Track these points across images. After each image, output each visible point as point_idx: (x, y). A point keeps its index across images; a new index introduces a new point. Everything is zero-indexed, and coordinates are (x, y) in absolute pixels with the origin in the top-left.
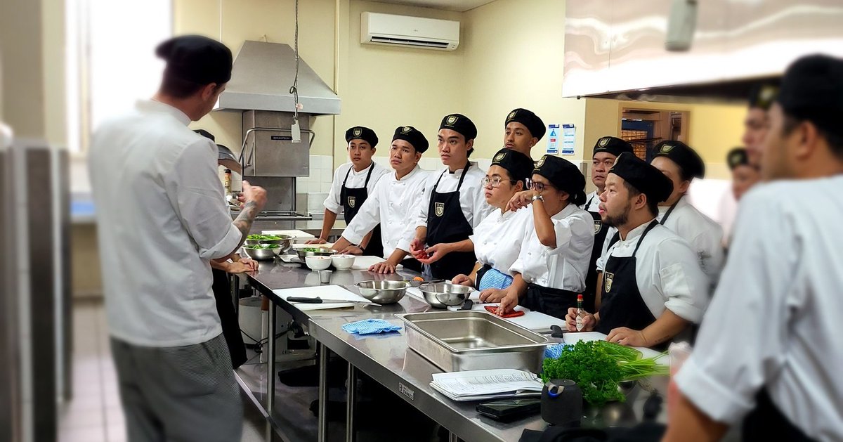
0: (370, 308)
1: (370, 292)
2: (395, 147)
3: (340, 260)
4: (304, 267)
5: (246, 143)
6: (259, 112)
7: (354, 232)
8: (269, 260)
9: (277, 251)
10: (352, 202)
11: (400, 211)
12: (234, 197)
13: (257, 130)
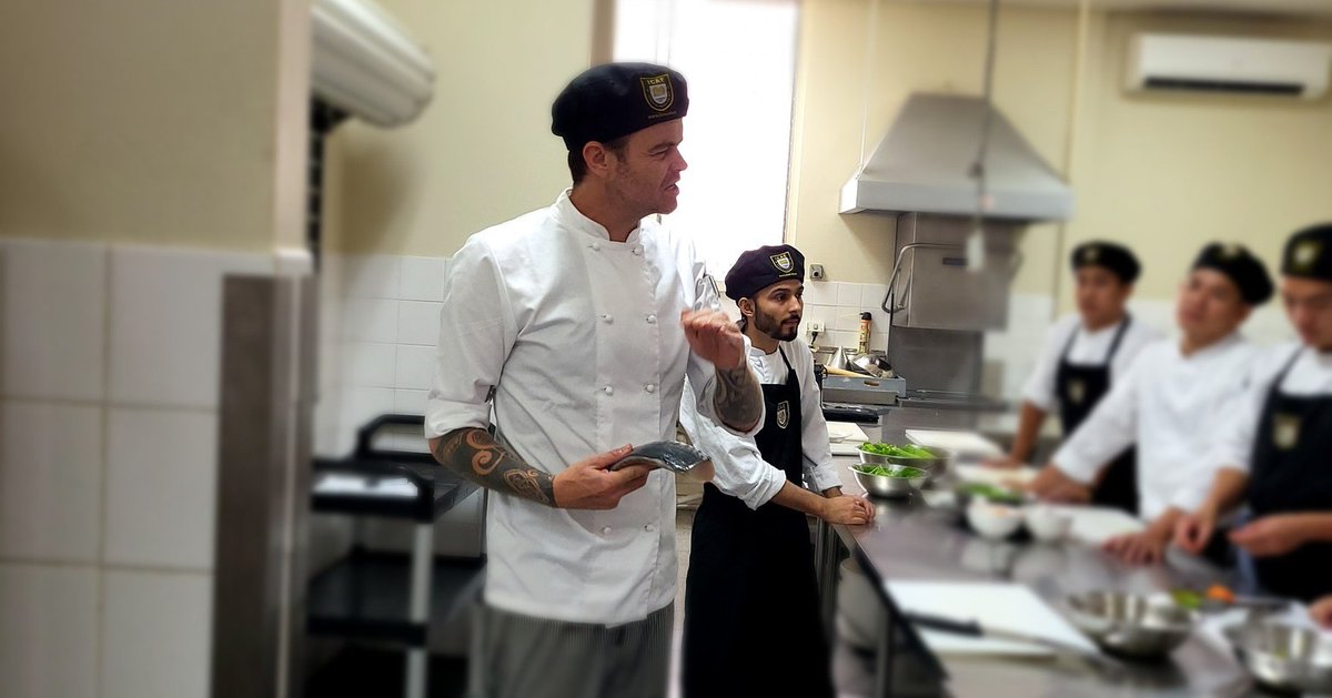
0: (1092, 664)
1: (1099, 624)
2: (1195, 285)
3: (1041, 518)
4: (960, 523)
5: (899, 270)
6: (925, 217)
7: (1079, 456)
8: (902, 500)
9: (916, 482)
10: (1077, 392)
11: (1186, 424)
12: (872, 362)
13: (920, 246)
